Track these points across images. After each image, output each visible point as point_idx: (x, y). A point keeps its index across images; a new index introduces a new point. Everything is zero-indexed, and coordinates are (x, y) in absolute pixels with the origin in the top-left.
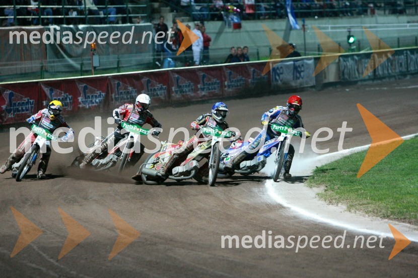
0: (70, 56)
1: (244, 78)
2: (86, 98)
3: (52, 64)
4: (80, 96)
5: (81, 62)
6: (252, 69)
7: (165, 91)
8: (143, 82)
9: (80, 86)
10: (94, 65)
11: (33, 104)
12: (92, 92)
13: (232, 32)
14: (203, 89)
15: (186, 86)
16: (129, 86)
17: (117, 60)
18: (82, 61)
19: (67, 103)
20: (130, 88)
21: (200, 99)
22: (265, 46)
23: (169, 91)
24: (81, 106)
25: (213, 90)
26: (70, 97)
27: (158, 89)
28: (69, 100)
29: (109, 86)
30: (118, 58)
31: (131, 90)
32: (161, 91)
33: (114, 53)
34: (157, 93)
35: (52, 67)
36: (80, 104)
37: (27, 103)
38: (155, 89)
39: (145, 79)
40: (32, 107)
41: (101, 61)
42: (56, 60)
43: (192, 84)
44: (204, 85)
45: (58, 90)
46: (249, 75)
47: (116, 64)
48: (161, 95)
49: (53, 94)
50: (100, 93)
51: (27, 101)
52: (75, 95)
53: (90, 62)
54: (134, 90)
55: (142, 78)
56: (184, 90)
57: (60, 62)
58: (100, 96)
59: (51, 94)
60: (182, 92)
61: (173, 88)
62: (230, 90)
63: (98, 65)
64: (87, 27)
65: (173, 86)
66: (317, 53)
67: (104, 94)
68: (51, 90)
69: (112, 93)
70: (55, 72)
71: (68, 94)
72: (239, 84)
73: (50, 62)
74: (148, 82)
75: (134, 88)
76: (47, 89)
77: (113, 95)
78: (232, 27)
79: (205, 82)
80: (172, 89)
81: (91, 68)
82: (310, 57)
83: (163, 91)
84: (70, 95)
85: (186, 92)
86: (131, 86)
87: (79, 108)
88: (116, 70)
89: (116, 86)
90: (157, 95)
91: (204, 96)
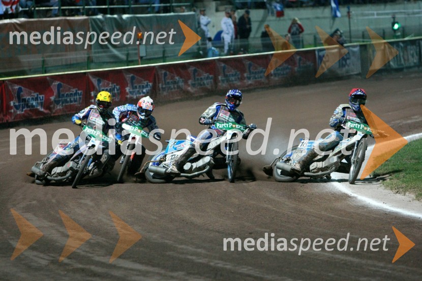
0: (114, 47)
1: (290, 67)
2: (133, 89)
3: (97, 55)
4: (128, 86)
5: (126, 52)
6: (298, 57)
7: (212, 80)
8: (190, 72)
9: (128, 76)
10: (141, 55)
11: (81, 95)
12: (140, 82)
13: (276, 20)
14: (249, 78)
15: (232, 75)
16: (176, 75)
18: (128, 51)
19: (115, 93)
20: (177, 78)
21: (246, 88)
22: (309, 34)
23: (216, 80)
24: (128, 96)
25: (260, 79)
26: (118, 87)
27: (204, 78)
28: (117, 90)
29: (156, 76)
30: (164, 48)
31: (178, 79)
32: (207, 81)
34: (204, 83)
35: (96, 57)
36: (127, 94)
37: (76, 94)
38: (201, 79)
39: (192, 69)
40: (80, 98)
41: (148, 50)
42: (101, 50)
43: (238, 73)
44: (250, 74)
45: (105, 81)
46: (295, 64)
47: (162, 53)
48: (208, 84)
49: (101, 84)
50: (147, 83)
51: (75, 92)
52: (123, 85)
53: (136, 51)
54: (181, 80)
55: (189, 67)
56: (231, 79)
57: (105, 52)
58: (147, 86)
59: (98, 85)
60: (228, 81)
61: (220, 78)
62: (277, 79)
63: (145, 55)
64: (131, 18)
65: (219, 75)
66: (361, 40)
67: (151, 84)
68: (99, 81)
69: (159, 83)
70: (100, 63)
71: (115, 84)
72: (285, 72)
73: (95, 53)
74: (195, 71)
75: (181, 77)
76: (94, 79)
77: (160, 85)
79: (252, 71)
80: (218, 78)
81: (137, 58)
82: (355, 44)
83: (209, 80)
84: (117, 85)
85: (232, 81)
86: (177, 76)
87: (127, 98)
88: (162, 60)
89: (163, 75)
90: (204, 84)
91: (251, 85)
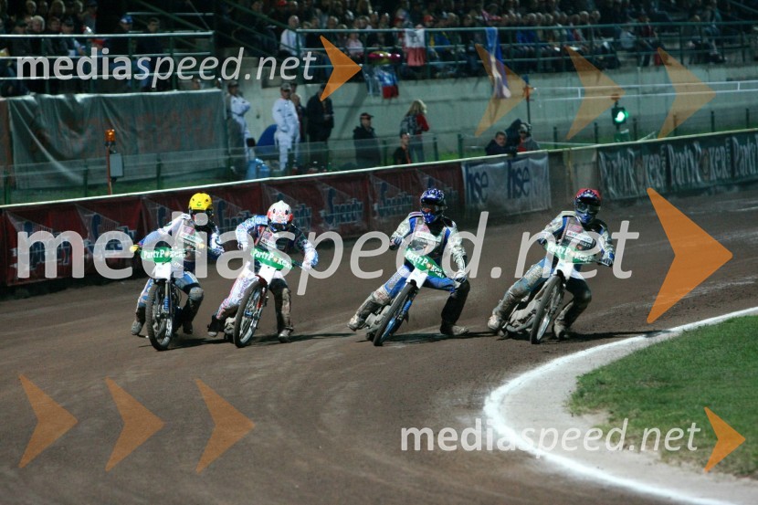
0: (59, 157)
1: (410, 196)
3: (25, 174)
4: (86, 237)
5: (82, 169)
6: (427, 178)
9: (88, 215)
10: (113, 174)
12: (111, 228)
13: (382, 105)
14: (330, 220)
15: (297, 212)
17: (157, 163)
18: (86, 166)
22: (447, 132)
25: (351, 222)
27: (241, 219)
29: (144, 216)
30: (159, 160)
33: (147, 149)
35: (23, 179)
38: (235, 220)
41: (126, 165)
42: (32, 164)
43: (308, 209)
44: (332, 212)
45: (42, 225)
46: (420, 190)
47: (155, 172)
50: (126, 230)
53: (104, 167)
57: (39, 168)
62: (384, 220)
63: (121, 174)
64: (92, 99)
66: (552, 143)
67: (133, 232)
68: (28, 226)
70: (29, 189)
73: (19, 170)
74: (222, 206)
76: (19, 222)
78: (381, 94)
79: (335, 205)
81: (105, 180)
88: (155, 184)
